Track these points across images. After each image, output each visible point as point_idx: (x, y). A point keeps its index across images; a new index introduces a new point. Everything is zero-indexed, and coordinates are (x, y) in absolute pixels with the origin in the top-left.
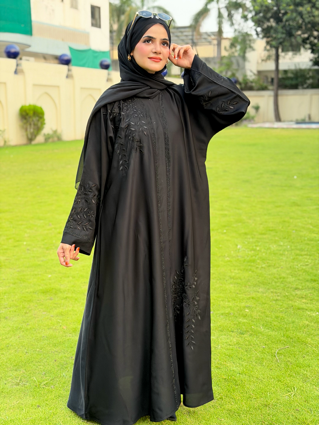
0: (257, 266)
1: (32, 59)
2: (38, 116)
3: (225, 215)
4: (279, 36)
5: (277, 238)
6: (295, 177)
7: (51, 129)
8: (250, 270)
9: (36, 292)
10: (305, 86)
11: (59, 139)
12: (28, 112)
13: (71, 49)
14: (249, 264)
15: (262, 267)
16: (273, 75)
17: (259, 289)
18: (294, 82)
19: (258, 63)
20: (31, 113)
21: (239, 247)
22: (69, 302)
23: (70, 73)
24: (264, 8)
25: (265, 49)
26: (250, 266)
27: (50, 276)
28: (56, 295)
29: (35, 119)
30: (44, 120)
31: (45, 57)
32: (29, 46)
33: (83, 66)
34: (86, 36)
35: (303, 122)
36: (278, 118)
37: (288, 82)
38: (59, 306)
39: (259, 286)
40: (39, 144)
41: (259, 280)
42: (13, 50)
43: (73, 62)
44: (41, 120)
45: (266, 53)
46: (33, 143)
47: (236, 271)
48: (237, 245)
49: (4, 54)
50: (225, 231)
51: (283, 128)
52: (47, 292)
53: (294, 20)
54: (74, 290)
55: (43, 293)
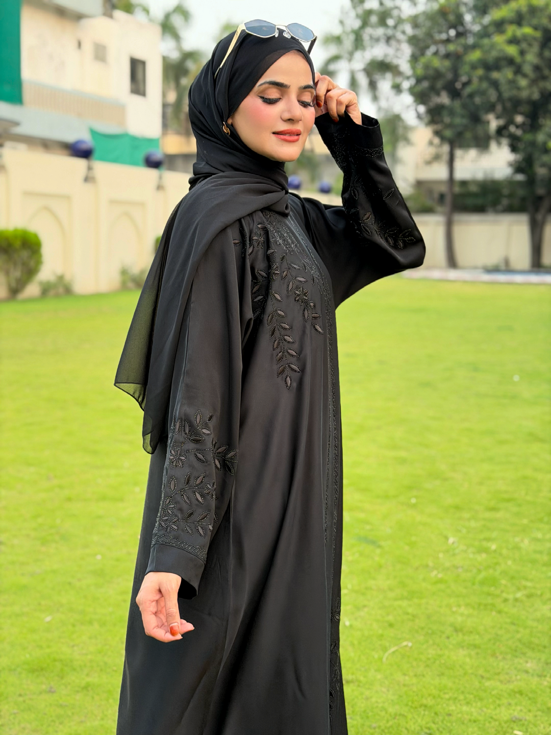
0: (504, 595)
1: (22, 147)
2: (30, 249)
3: (403, 461)
4: (458, 121)
5: (525, 521)
6: (516, 378)
7: (54, 272)
8: (493, 605)
9: (15, 670)
10: (500, 207)
11: (68, 291)
12: (12, 241)
13: (92, 131)
14: (485, 589)
15: (516, 600)
16: (444, 189)
17: (527, 662)
18: (479, 201)
19: (417, 167)
20: (18, 244)
21: (451, 540)
22: (93, 698)
23: (91, 173)
24: (431, 72)
25: (431, 143)
26: (489, 594)
27: (48, 619)
28: (62, 678)
29: (25, 254)
30: (41, 256)
31: (46, 145)
32: (17, 124)
33: (115, 160)
34: (119, 110)
35: (495, 270)
36: (452, 262)
37: (470, 201)
38: (70, 713)
39: (524, 654)
40: (31, 300)
41: (519, 636)
43: (96, 154)
44: (36, 256)
45: (432, 151)
46: (21, 296)
47: (463, 610)
48: (447, 538)
50: (413, 501)
51: (465, 282)
52: (42, 669)
53: (483, 93)
54: (106, 663)
55: (32, 671)
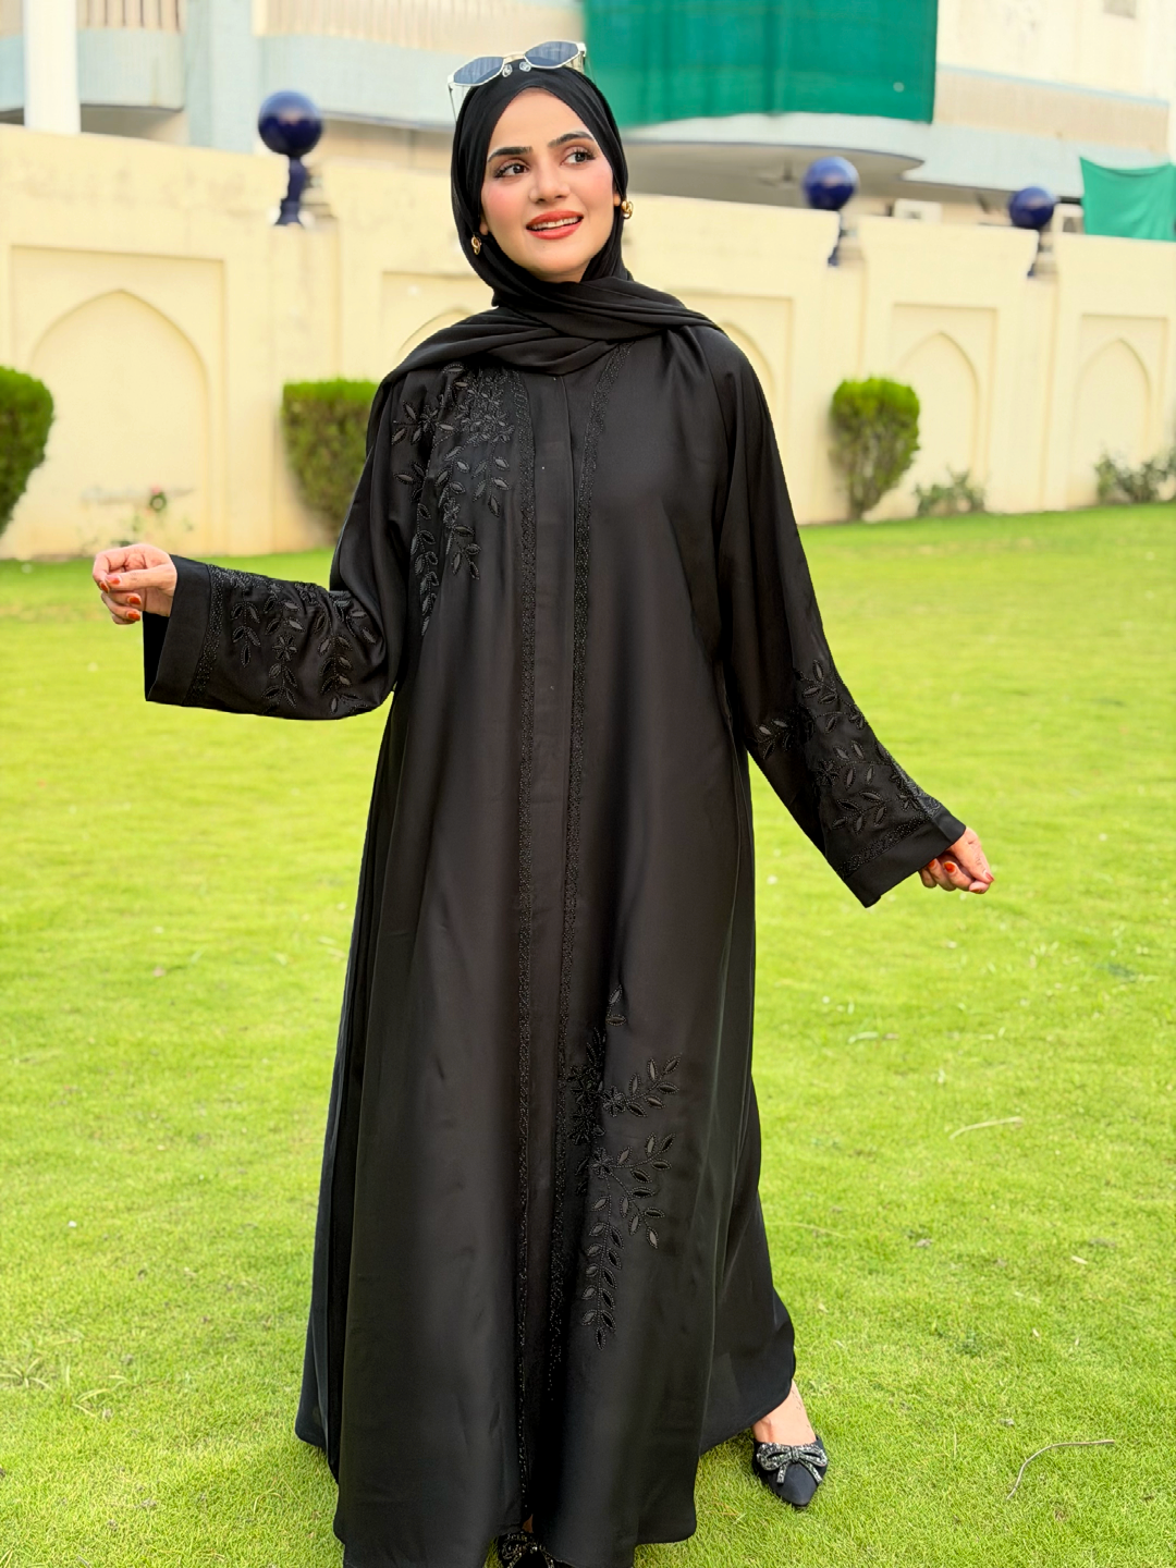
1: (930, 209)
2: (894, 420)
7: (948, 469)
11: (976, 507)
12: (859, 403)
13: (1087, 167)
20: (869, 409)
23: (1045, 258)
30: (915, 434)
31: (983, 201)
32: (918, 162)
42: (832, 180)
44: (905, 435)
46: (871, 516)
49: (801, 196)
